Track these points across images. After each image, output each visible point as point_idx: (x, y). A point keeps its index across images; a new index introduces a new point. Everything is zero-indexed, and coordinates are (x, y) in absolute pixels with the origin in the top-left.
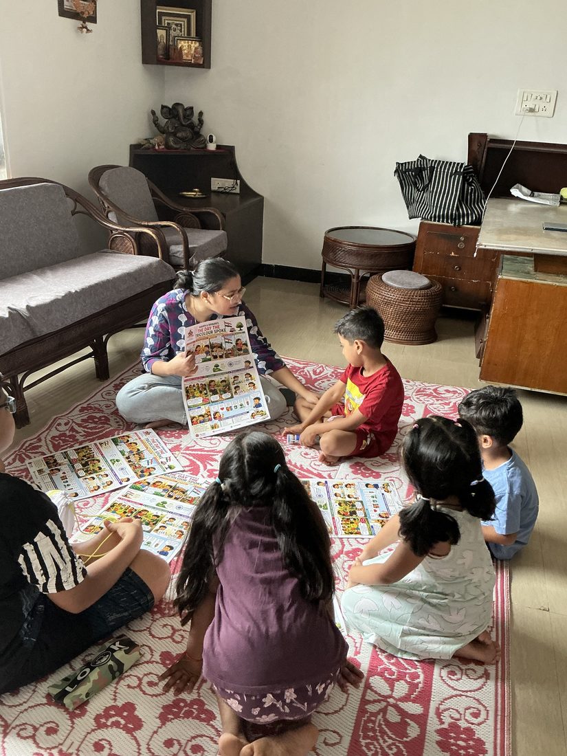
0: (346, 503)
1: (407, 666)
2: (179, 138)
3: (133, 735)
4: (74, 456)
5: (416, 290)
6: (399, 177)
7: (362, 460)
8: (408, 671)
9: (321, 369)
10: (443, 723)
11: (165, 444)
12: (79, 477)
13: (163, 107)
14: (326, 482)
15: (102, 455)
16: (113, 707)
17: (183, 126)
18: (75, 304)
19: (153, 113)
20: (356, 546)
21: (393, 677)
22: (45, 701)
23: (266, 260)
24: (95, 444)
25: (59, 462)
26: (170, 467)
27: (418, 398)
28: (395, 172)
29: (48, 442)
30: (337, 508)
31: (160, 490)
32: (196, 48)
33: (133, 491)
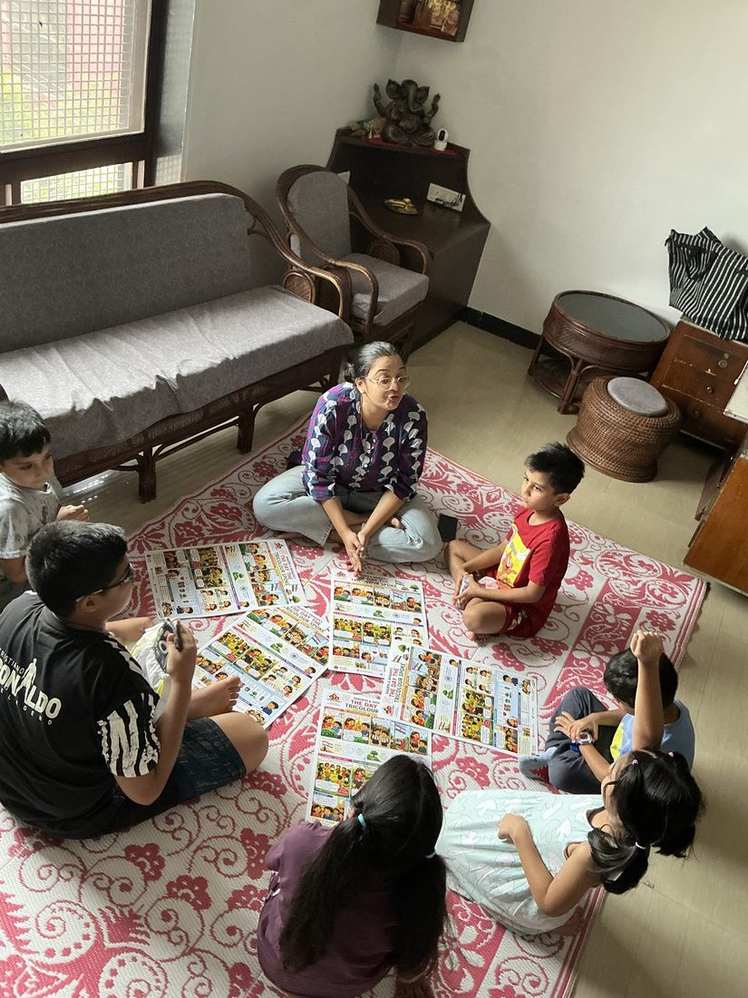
0: (475, 694)
1: (482, 912)
2: (401, 127)
3: (199, 913)
4: (196, 558)
5: (644, 415)
6: (670, 248)
7: (508, 641)
8: (482, 918)
9: (497, 493)
10: (499, 983)
11: (296, 565)
12: (197, 588)
13: (390, 82)
14: (460, 662)
15: (226, 564)
16: (186, 878)
17: (410, 112)
18: (230, 375)
19: (376, 88)
20: (471, 754)
21: (466, 920)
22: (123, 854)
23: (473, 303)
24: (221, 547)
25: (179, 562)
26: (295, 600)
27: (601, 566)
28: (667, 241)
29: (172, 531)
30: (463, 700)
31: (278, 628)
32: (451, 12)
33: (250, 621)
